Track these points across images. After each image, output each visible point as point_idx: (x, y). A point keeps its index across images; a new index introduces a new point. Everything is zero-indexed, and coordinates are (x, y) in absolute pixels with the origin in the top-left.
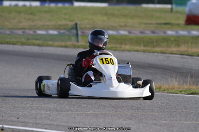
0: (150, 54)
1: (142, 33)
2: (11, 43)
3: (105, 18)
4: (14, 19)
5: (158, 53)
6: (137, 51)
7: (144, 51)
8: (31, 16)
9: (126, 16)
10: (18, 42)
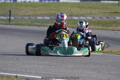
0: (105, 31)
1: (100, 18)
2: (22, 24)
3: (79, 9)
4: (24, 10)
5: (110, 30)
6: (98, 29)
7: (102, 29)
8: (34, 8)
9: (91, 8)
10: (26, 24)
